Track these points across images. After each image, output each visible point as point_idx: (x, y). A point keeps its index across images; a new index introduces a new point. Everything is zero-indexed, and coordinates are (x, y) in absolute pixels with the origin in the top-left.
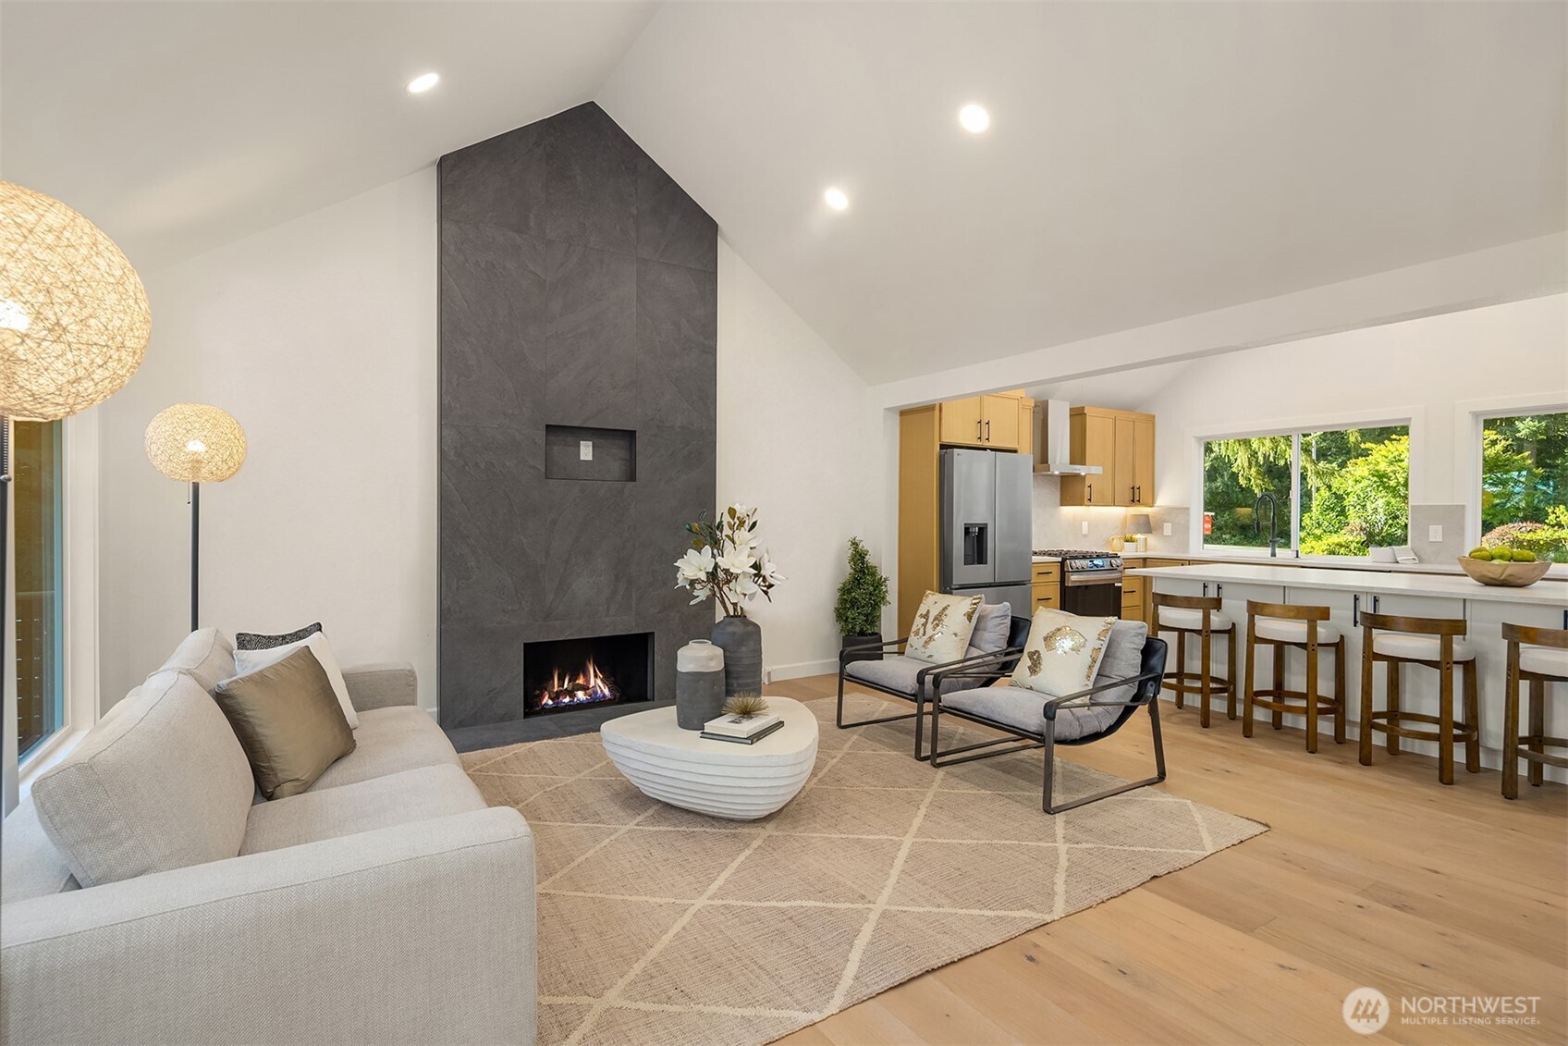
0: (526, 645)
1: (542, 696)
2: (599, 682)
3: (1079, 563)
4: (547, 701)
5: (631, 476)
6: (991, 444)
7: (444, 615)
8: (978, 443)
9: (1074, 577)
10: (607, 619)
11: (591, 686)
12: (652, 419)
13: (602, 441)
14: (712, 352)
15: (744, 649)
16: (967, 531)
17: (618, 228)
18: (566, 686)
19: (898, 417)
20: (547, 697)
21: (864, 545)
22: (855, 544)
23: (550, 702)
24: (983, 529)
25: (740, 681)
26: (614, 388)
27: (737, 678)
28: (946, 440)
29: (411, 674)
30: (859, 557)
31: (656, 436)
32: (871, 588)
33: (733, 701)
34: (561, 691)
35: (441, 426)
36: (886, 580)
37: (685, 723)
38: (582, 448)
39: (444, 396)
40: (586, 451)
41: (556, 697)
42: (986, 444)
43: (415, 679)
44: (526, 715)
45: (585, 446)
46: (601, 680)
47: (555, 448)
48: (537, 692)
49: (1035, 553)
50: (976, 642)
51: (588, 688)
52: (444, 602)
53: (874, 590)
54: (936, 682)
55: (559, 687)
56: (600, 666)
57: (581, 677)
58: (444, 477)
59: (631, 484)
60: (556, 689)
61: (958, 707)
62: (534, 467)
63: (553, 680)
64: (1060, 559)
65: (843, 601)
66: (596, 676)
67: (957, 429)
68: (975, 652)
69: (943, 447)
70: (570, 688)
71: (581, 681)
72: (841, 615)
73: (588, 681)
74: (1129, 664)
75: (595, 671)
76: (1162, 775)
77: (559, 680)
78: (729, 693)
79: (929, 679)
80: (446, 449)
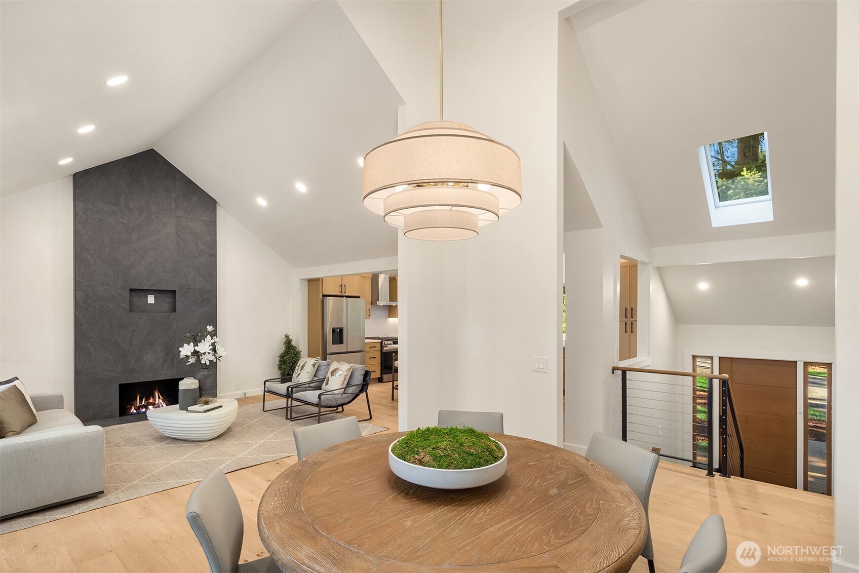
0: (120, 385)
1: (130, 408)
2: (161, 401)
3: (386, 342)
4: (133, 410)
5: (174, 310)
6: (347, 294)
7: (77, 373)
8: (341, 294)
9: (385, 349)
10: (162, 372)
11: (156, 403)
12: (184, 285)
13: (159, 295)
14: (213, 256)
15: (208, 380)
16: (334, 330)
17: (166, 203)
18: (143, 403)
19: (307, 283)
20: (133, 409)
21: (291, 337)
22: (287, 336)
23: (135, 411)
24: (341, 330)
25: (207, 392)
26: (165, 272)
27: (205, 391)
28: (325, 293)
29: (61, 396)
30: (288, 343)
31: (186, 292)
32: (293, 356)
33: (203, 399)
34: (141, 406)
35: (75, 291)
36: (301, 351)
37: (182, 409)
38: (148, 298)
39: (77, 278)
40: (151, 299)
41: (138, 409)
42: (344, 294)
43: (63, 398)
44: (120, 416)
45: (150, 297)
46: (162, 400)
47: (135, 298)
48: (128, 406)
49: (366, 338)
50: (317, 375)
51: (155, 404)
52: (78, 367)
53: (295, 356)
54: (292, 390)
55: (140, 403)
56: (161, 392)
57: (152, 398)
58: (77, 312)
59: (173, 313)
60: (138, 405)
61: (298, 398)
62: (123, 307)
63: (137, 400)
64: (380, 341)
65: (280, 361)
66: (159, 398)
67: (330, 288)
68: (316, 378)
69: (324, 296)
70: (145, 405)
71: (151, 401)
72: (280, 368)
73: (155, 400)
74: (358, 379)
75: (159, 396)
76: (371, 418)
77: (140, 400)
78: (200, 397)
79: (290, 388)
80: (78, 300)
